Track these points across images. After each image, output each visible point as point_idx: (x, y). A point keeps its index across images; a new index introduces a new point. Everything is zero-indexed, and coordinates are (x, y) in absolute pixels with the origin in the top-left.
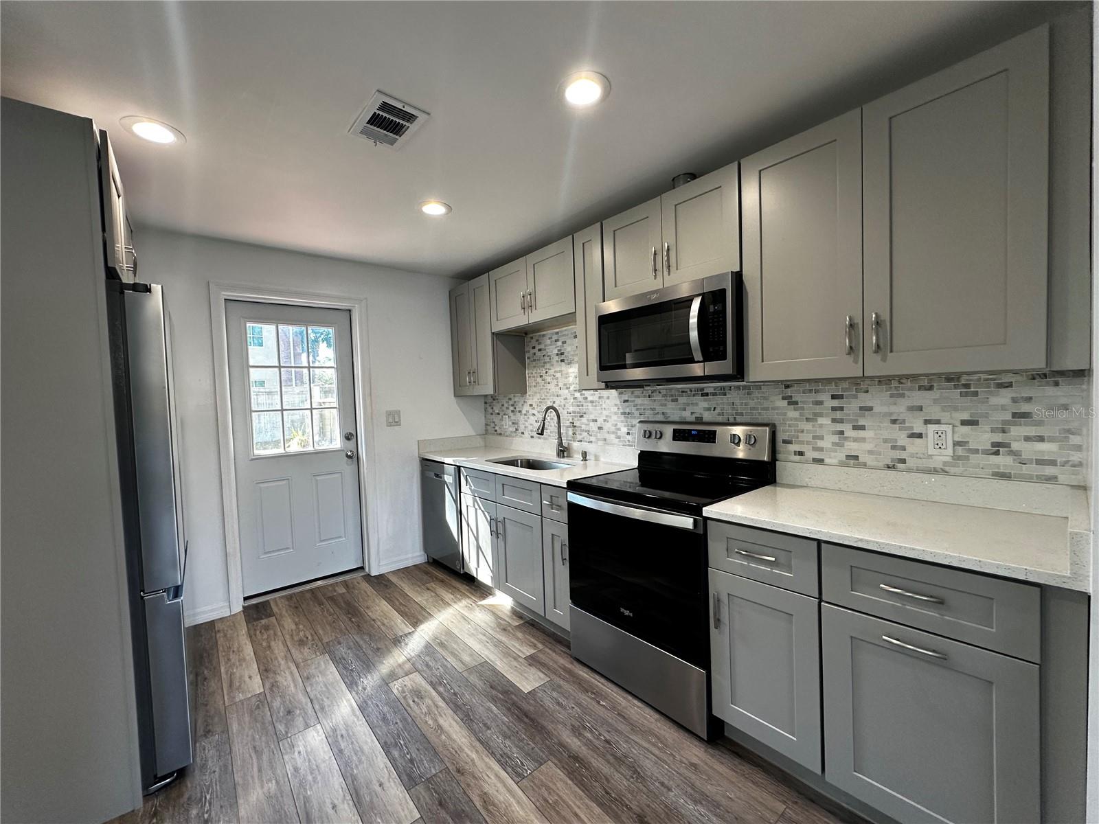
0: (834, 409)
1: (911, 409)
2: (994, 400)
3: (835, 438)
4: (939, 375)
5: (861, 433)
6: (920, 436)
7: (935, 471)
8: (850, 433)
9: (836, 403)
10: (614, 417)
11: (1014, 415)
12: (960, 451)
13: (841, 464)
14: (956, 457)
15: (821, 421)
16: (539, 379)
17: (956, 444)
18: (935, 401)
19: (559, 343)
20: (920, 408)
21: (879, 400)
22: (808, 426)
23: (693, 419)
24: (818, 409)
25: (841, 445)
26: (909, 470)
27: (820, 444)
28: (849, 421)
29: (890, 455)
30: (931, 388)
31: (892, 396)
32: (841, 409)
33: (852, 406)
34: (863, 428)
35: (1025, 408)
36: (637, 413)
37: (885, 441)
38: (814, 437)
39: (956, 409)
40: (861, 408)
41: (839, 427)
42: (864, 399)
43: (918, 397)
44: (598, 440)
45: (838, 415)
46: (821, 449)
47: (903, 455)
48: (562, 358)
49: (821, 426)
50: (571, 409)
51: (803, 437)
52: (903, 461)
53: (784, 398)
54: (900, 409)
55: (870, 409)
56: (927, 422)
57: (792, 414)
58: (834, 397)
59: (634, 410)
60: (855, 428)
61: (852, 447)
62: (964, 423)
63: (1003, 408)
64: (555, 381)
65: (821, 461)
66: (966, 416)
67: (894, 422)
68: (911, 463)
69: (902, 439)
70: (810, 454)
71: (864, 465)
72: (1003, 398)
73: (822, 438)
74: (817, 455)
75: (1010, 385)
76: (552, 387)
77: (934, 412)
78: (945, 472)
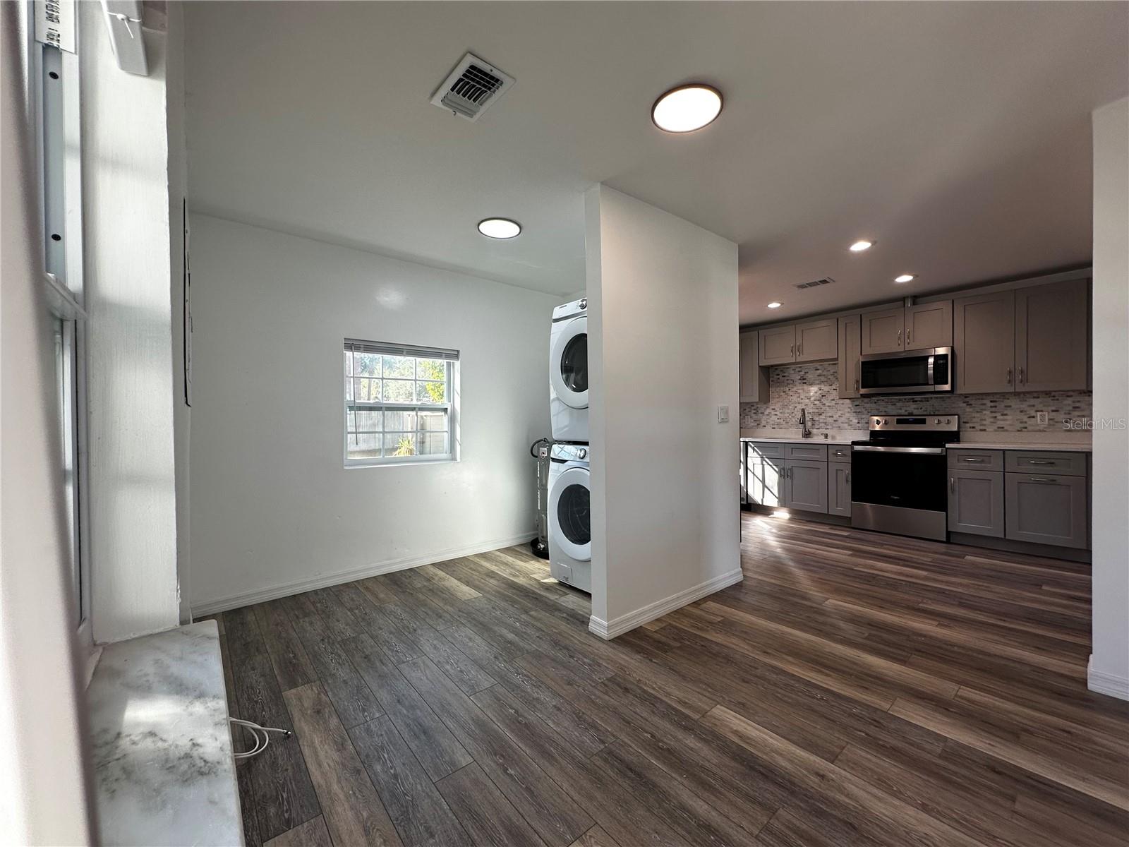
0: (991, 407)
1: (1029, 406)
2: (1066, 402)
3: (992, 420)
4: (1042, 392)
5: (1005, 417)
6: (1034, 417)
7: (1040, 431)
8: (999, 417)
9: (992, 404)
10: (848, 415)
11: (1074, 408)
12: (1051, 422)
13: (996, 431)
14: (1049, 425)
15: (984, 412)
16: (782, 394)
17: (1049, 419)
18: (1041, 403)
19: (803, 373)
20: (1034, 406)
21: (1014, 403)
22: (978, 415)
23: (906, 413)
24: (983, 407)
25: (995, 423)
26: (1028, 431)
27: (984, 422)
28: (999, 412)
29: (1019, 426)
30: (1038, 398)
31: (1020, 401)
32: (996, 407)
33: (1001, 406)
34: (1006, 415)
35: (1078, 405)
36: (866, 412)
37: (1017, 420)
38: (981, 420)
39: (1049, 406)
40: (1006, 406)
41: (994, 415)
42: (1007, 402)
43: (1032, 401)
44: (833, 427)
45: (993, 409)
46: (984, 425)
47: (1025, 425)
48: (805, 381)
49: (985, 414)
50: (811, 411)
51: (974, 420)
52: (1026, 428)
53: (964, 402)
54: (1024, 406)
55: (1010, 406)
56: (1037, 411)
57: (968, 409)
58: (991, 402)
59: (863, 410)
60: (1002, 415)
61: (1000, 423)
62: (1053, 411)
63: (1069, 405)
64: (798, 395)
65: (985, 430)
66: (1054, 408)
67: (1021, 412)
68: (1029, 428)
69: (1025, 418)
70: (978, 427)
71: (1007, 431)
72: (1069, 401)
73: (985, 420)
74: (982, 428)
75: (1071, 396)
76: (795, 398)
77: (1040, 407)
78: (1045, 431)
